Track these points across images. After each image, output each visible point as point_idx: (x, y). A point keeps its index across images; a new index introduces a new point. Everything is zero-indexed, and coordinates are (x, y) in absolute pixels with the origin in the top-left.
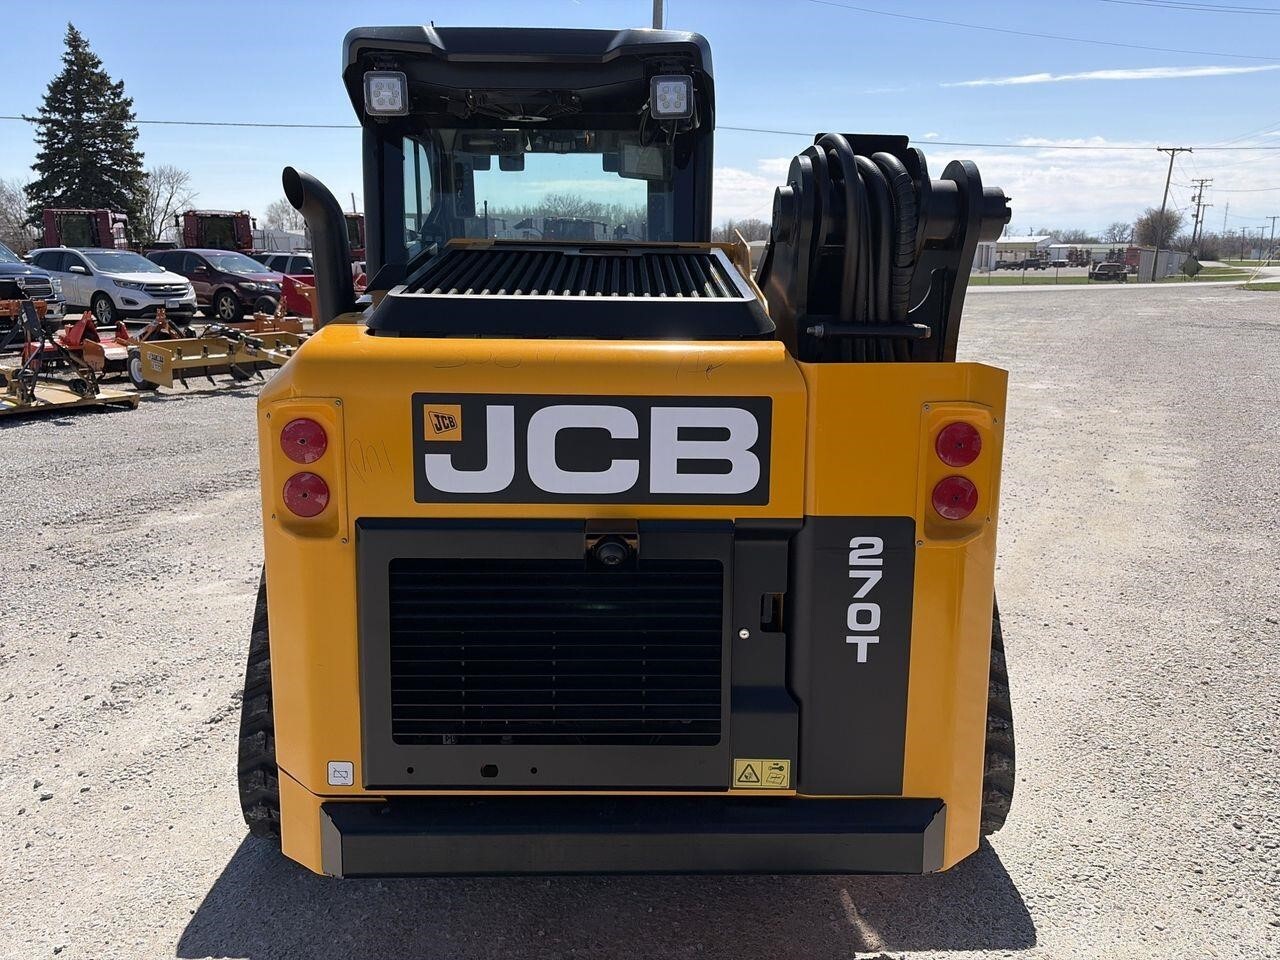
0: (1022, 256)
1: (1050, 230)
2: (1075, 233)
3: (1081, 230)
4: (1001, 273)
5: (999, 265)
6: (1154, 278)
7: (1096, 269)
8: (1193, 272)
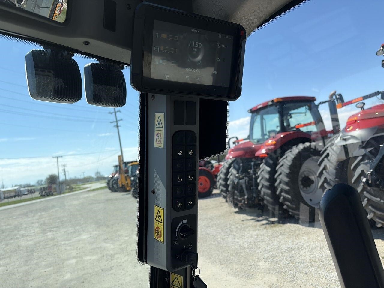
0: (13, 194)
1: (18, 184)
2: (27, 184)
3: (28, 183)
4: (6, 201)
5: (5, 198)
6: (61, 193)
7: (43, 193)
8: (71, 190)
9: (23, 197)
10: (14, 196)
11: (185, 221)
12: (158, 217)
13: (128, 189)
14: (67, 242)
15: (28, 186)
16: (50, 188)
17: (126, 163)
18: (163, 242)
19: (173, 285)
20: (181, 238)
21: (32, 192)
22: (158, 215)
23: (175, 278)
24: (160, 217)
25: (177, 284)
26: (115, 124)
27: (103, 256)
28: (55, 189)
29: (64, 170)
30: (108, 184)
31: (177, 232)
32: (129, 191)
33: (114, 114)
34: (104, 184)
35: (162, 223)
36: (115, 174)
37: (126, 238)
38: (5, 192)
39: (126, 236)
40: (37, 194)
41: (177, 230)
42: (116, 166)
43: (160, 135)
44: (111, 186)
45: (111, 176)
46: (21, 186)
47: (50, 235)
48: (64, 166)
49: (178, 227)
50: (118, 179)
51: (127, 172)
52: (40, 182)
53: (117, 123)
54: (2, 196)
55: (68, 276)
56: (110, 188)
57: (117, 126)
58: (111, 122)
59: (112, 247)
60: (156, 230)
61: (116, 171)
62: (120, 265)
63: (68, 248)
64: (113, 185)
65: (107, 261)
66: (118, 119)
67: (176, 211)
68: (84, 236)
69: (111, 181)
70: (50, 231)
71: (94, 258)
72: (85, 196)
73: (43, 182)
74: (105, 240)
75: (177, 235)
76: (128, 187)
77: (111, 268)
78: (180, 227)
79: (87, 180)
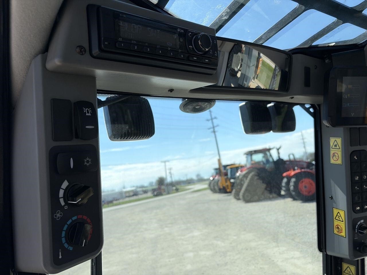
4: (128, 199)
6: (168, 193)
7: (155, 193)
8: (177, 190)
9: (140, 197)
10: (133, 195)
11: (362, 221)
12: (337, 217)
13: (228, 190)
14: (183, 238)
15: (142, 187)
16: (159, 189)
17: (225, 167)
18: (345, 237)
19: (345, 273)
20: (360, 234)
21: (145, 192)
22: (338, 216)
23: (347, 267)
24: (340, 217)
25: (350, 272)
26: (212, 130)
27: (216, 252)
28: (164, 190)
29: (170, 173)
30: (210, 185)
31: (356, 229)
32: (230, 192)
33: (210, 121)
34: (205, 186)
35: (343, 221)
36: (216, 176)
37: (235, 238)
38: (126, 192)
39: (234, 236)
40: (150, 194)
41: (356, 228)
42: (216, 169)
43: (338, 154)
44: (212, 187)
45: (211, 179)
46: (137, 187)
47: (167, 230)
48: (170, 169)
49: (357, 226)
50: (218, 181)
51: (226, 174)
52: (151, 184)
53: (214, 129)
54: (124, 195)
55: (189, 267)
56: (211, 190)
57: (214, 132)
58: (209, 129)
59: (223, 244)
60: (336, 227)
61: (217, 174)
62: (234, 262)
63: (185, 243)
64: (214, 186)
65: (221, 256)
66: (215, 125)
67: (356, 213)
68: (196, 233)
69: (213, 182)
70: (166, 227)
71: (208, 253)
72: (190, 196)
73: (154, 184)
74: (215, 238)
75: (356, 232)
76: (228, 188)
77: (226, 264)
78: (358, 225)
79: (190, 182)
